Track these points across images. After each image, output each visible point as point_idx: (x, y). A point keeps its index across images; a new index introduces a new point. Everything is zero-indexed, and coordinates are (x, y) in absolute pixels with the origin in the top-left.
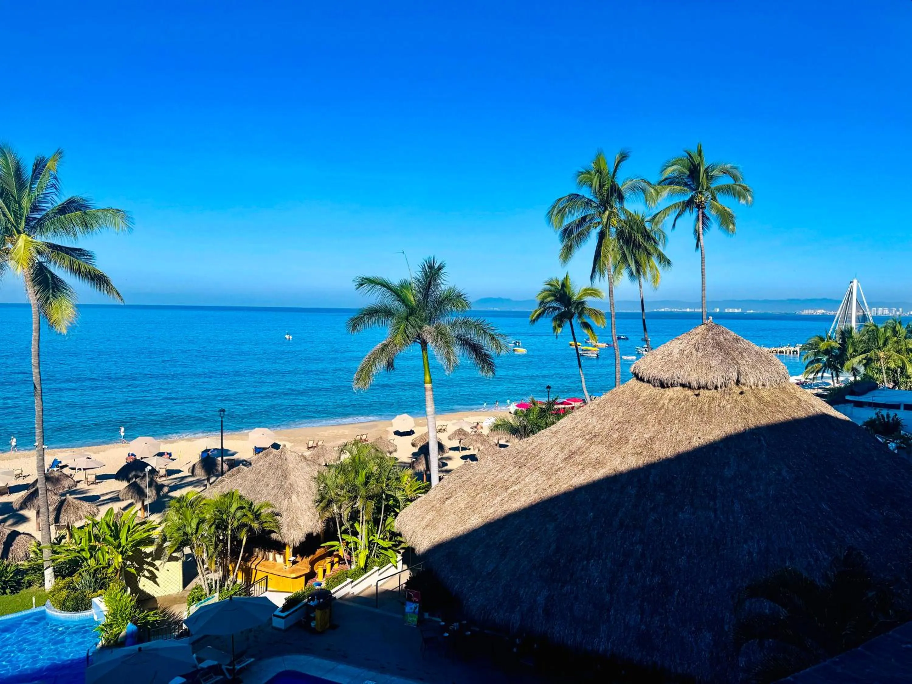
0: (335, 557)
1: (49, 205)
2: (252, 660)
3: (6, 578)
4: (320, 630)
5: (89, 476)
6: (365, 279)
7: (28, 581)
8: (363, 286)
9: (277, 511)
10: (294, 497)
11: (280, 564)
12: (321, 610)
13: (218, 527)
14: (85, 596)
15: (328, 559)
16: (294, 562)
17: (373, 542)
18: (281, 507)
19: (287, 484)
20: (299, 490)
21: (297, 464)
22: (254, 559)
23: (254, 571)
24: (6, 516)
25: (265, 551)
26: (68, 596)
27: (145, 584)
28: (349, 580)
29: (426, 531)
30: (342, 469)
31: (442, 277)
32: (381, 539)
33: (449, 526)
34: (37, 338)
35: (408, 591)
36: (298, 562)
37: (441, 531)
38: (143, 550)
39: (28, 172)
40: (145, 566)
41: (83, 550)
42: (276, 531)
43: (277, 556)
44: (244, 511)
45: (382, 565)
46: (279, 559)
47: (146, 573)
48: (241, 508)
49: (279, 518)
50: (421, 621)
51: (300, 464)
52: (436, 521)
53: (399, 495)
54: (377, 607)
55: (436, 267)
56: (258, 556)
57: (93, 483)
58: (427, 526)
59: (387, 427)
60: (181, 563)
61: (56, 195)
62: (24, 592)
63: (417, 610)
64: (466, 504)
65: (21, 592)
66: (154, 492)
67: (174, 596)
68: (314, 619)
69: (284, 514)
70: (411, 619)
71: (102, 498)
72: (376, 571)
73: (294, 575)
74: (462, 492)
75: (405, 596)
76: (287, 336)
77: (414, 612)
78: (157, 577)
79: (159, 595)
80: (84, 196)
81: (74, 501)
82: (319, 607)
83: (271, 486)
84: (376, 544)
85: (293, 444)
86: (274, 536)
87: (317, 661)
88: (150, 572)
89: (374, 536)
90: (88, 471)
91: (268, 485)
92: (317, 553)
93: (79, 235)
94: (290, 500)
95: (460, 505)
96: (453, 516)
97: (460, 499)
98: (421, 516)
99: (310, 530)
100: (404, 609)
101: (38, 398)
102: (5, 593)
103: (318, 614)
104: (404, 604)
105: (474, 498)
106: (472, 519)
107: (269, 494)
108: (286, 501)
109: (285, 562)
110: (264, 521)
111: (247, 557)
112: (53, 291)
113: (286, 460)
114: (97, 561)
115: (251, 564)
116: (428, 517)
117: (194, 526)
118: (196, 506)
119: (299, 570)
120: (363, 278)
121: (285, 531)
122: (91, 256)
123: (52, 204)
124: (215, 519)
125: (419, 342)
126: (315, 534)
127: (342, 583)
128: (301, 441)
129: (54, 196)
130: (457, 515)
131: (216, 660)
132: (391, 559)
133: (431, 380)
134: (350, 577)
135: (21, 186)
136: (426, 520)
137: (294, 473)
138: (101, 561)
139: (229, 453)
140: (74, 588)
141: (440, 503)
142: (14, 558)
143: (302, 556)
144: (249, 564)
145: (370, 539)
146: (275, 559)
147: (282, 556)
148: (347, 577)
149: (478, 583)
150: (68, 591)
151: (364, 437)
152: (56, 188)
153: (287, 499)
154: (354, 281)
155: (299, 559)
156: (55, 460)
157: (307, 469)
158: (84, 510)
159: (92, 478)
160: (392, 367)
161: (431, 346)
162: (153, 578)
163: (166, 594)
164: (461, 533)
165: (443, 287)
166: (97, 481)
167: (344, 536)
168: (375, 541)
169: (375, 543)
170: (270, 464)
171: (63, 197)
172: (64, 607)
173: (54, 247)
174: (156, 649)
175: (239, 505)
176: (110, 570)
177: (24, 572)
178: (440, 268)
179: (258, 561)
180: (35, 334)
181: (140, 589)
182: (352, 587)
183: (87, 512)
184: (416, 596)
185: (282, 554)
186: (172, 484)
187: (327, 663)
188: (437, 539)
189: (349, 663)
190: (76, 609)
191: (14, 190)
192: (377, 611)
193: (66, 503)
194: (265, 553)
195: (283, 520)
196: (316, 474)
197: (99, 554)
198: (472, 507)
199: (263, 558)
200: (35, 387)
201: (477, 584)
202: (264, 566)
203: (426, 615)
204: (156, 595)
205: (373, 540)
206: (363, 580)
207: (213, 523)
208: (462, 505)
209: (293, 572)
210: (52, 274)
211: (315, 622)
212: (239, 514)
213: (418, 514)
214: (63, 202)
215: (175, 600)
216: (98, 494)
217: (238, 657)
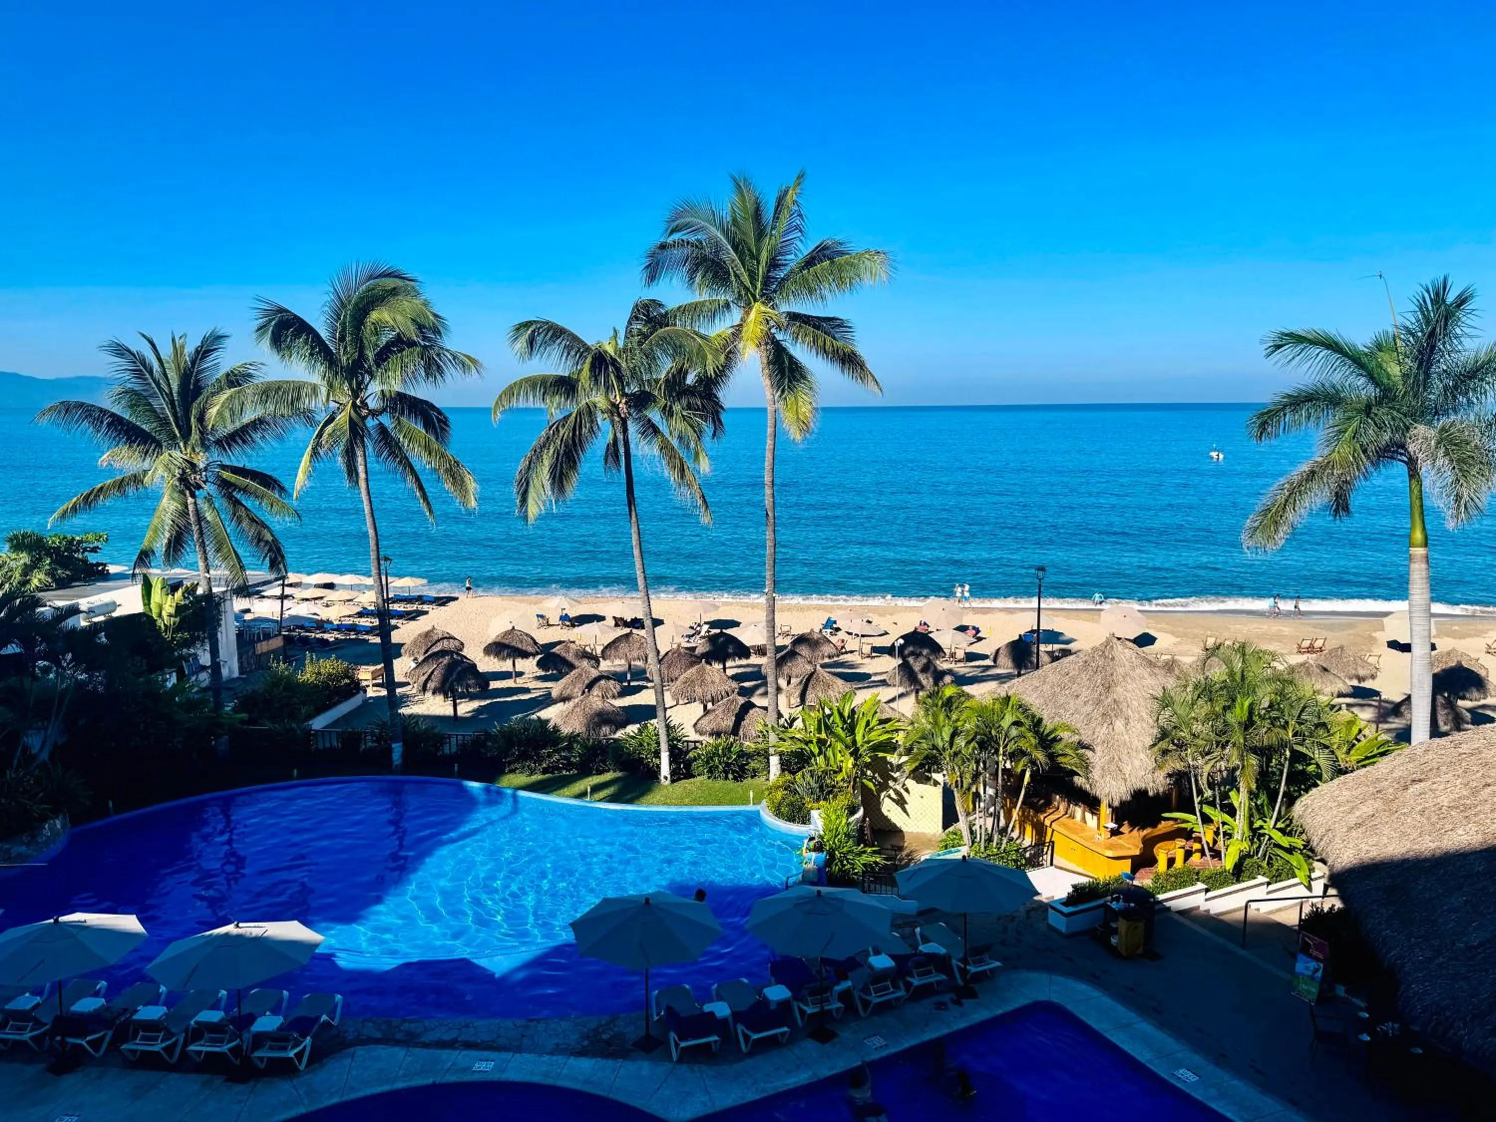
0: (1195, 842)
1: (792, 257)
2: (998, 964)
3: (728, 758)
4: (1124, 953)
5: (864, 646)
6: (1286, 335)
7: (754, 770)
8: (1283, 349)
9: (1087, 740)
10: (1119, 724)
11: (1091, 829)
12: (1128, 920)
13: (982, 746)
14: (803, 804)
15: (1180, 842)
16: (1115, 833)
17: (1262, 831)
18: (1095, 737)
19: (1109, 700)
20: (1130, 713)
21: (1133, 669)
22: (1051, 811)
23: (1049, 831)
24: (759, 682)
25: (1069, 803)
26: (784, 799)
27: (889, 808)
28: (1200, 886)
29: (1354, 833)
30: (1206, 691)
31: (1464, 319)
32: (1280, 830)
33: (1404, 834)
34: (772, 447)
35: (1304, 935)
36: (1122, 833)
37: (1385, 840)
38: (888, 758)
39: (768, 214)
40: (891, 783)
41: (811, 742)
42: (1080, 773)
43: (1088, 815)
44: (1023, 729)
45: (1276, 877)
46: (1091, 821)
47: (891, 792)
48: (1017, 724)
49: (1089, 753)
50: (1325, 997)
51: (1137, 671)
52: (1379, 820)
53: (1321, 757)
54: (1243, 947)
55: (1451, 298)
56: (1058, 808)
57: (868, 657)
58: (1358, 825)
59: (1375, 631)
60: (941, 790)
61: (801, 241)
62: (748, 781)
63: (1319, 974)
64: (1454, 800)
65: (745, 781)
66: (931, 680)
67: (929, 837)
68: (1115, 931)
69: (1098, 749)
70: (1306, 988)
71: (873, 678)
72: (1262, 884)
73: (1110, 854)
74: (1450, 775)
75: (1297, 942)
76: (1214, 454)
77: (1312, 978)
78: (906, 803)
79: (910, 831)
80: (838, 238)
81: (826, 675)
82: (1125, 914)
83: (1082, 698)
84: (1267, 837)
85: (1178, 640)
86: (1079, 781)
87: (1107, 1001)
88: (897, 793)
89: (1265, 822)
90: (865, 640)
91: (1077, 696)
92: (1160, 826)
93: (829, 296)
94: (1111, 727)
95: (1439, 800)
96: (1418, 817)
97: (1442, 787)
98: (1351, 805)
99: (1141, 785)
100: (1294, 966)
101: (770, 528)
102: (726, 778)
103: (1121, 925)
104: (1294, 957)
105: (1475, 792)
106: (1460, 832)
107: (1077, 711)
108: (1105, 728)
109: (1099, 828)
110: (1060, 752)
111: (1042, 805)
112: (790, 381)
113: (1113, 659)
114: (827, 759)
115: (1045, 818)
116: (1364, 808)
117: (947, 738)
118: (956, 708)
119: (1121, 847)
120: (1283, 334)
121: (1096, 777)
122: (850, 327)
123: (796, 255)
124: (976, 734)
125: (1403, 461)
126: (1151, 794)
127: (1185, 886)
128: (1196, 636)
129: (798, 243)
130: (1428, 819)
131: (944, 946)
132: (1296, 871)
133: (1426, 538)
134: (1203, 882)
135: (760, 234)
136: (1358, 813)
137: (1123, 684)
138: (832, 762)
139: (1061, 638)
140: (795, 792)
141: (1397, 786)
142: (745, 736)
143: (1133, 825)
144: (1042, 817)
145: (1257, 825)
146: (1084, 819)
147: (1095, 818)
148: (1198, 880)
149: (1441, 959)
150: (785, 792)
151: (1318, 644)
152: (801, 231)
153: (1106, 725)
154: (1262, 342)
155: (1125, 829)
156: (829, 619)
157: (1150, 681)
158: (836, 690)
159: (867, 649)
160: (1346, 509)
161: (1425, 468)
162: (901, 802)
163: (919, 830)
164: (1427, 854)
165: (1466, 342)
166: (874, 654)
167: (1207, 810)
168: (1266, 832)
169: (1264, 835)
170: (1086, 662)
171: (809, 243)
172: (778, 813)
173: (794, 317)
174: (842, 901)
175: (1015, 719)
176: (839, 777)
177: (750, 756)
178: (1462, 301)
179: (1057, 816)
180: (769, 442)
181: (883, 815)
182: (1206, 900)
183: (839, 693)
184: (1318, 947)
185: (1096, 814)
186: (971, 674)
187: (1122, 1012)
188: (1371, 855)
189: (1161, 1025)
190: (791, 819)
191: (752, 242)
192: (1243, 953)
193: (815, 676)
194: (1069, 806)
195: (1097, 758)
196: (1159, 693)
197: (830, 753)
198: (1466, 808)
199: (1066, 813)
200: (767, 514)
201: (1437, 961)
202: (1065, 826)
203: (1341, 991)
204: (904, 829)
205: (1261, 827)
206: (1230, 893)
207: (973, 740)
208: (1445, 801)
209: (1110, 847)
210: (791, 357)
211: (1117, 937)
212: (1014, 732)
213: (1344, 799)
214: (810, 250)
215: (927, 842)
216: (871, 672)
217: (977, 952)
